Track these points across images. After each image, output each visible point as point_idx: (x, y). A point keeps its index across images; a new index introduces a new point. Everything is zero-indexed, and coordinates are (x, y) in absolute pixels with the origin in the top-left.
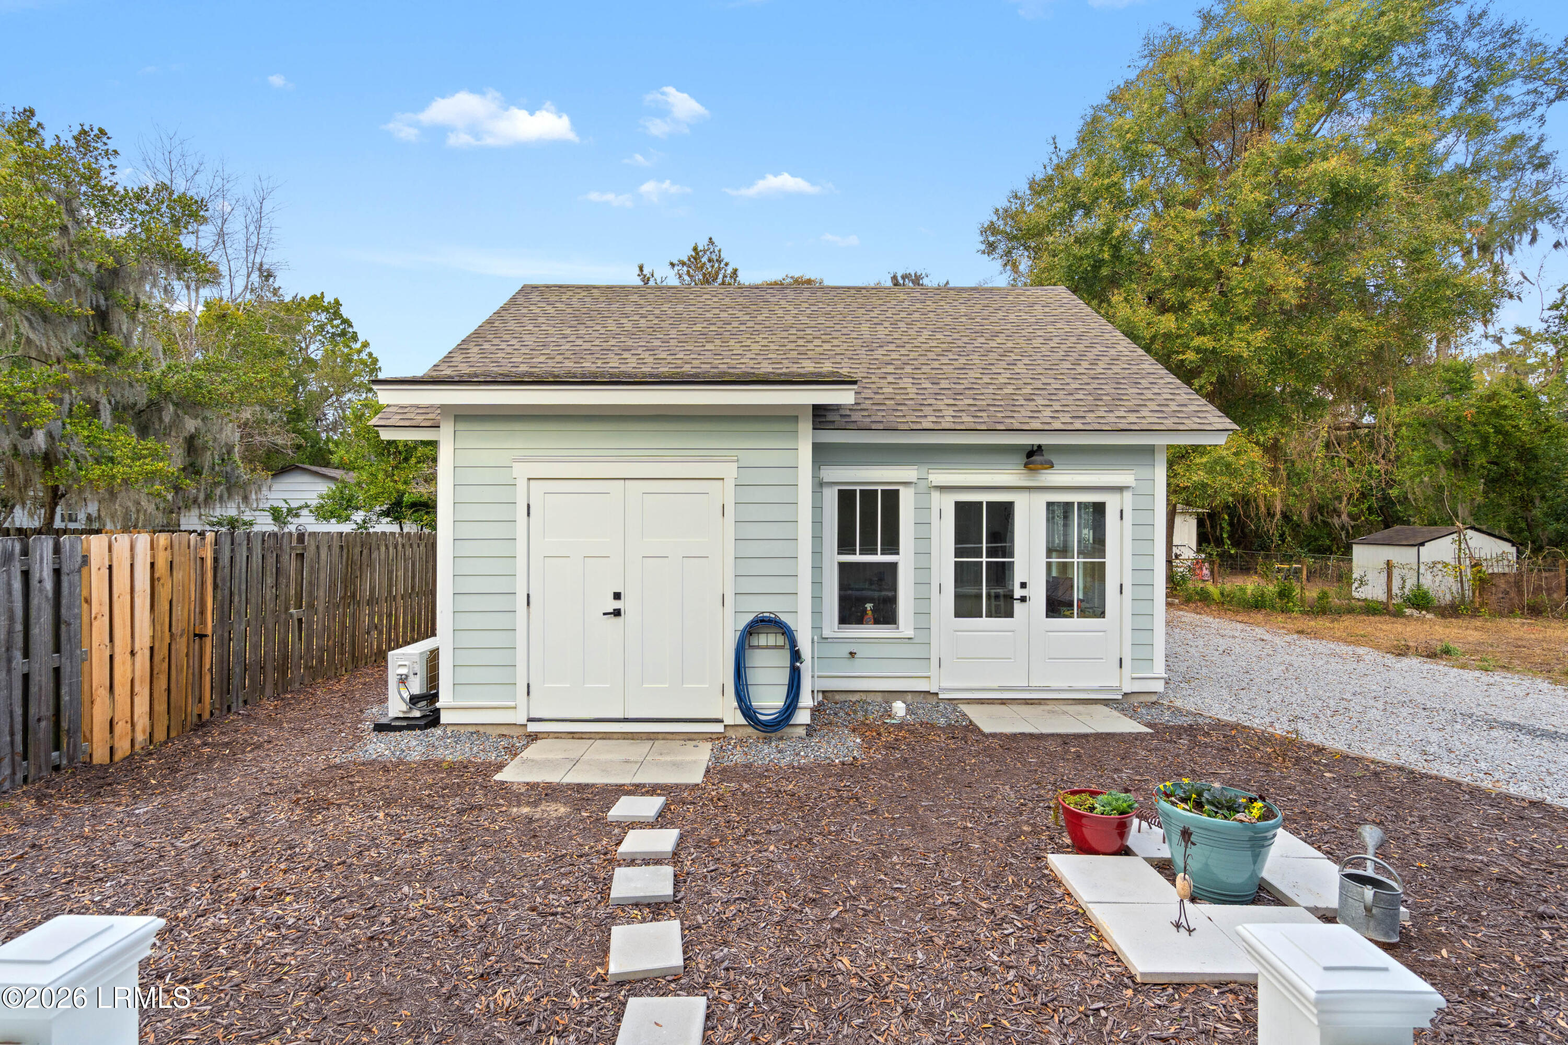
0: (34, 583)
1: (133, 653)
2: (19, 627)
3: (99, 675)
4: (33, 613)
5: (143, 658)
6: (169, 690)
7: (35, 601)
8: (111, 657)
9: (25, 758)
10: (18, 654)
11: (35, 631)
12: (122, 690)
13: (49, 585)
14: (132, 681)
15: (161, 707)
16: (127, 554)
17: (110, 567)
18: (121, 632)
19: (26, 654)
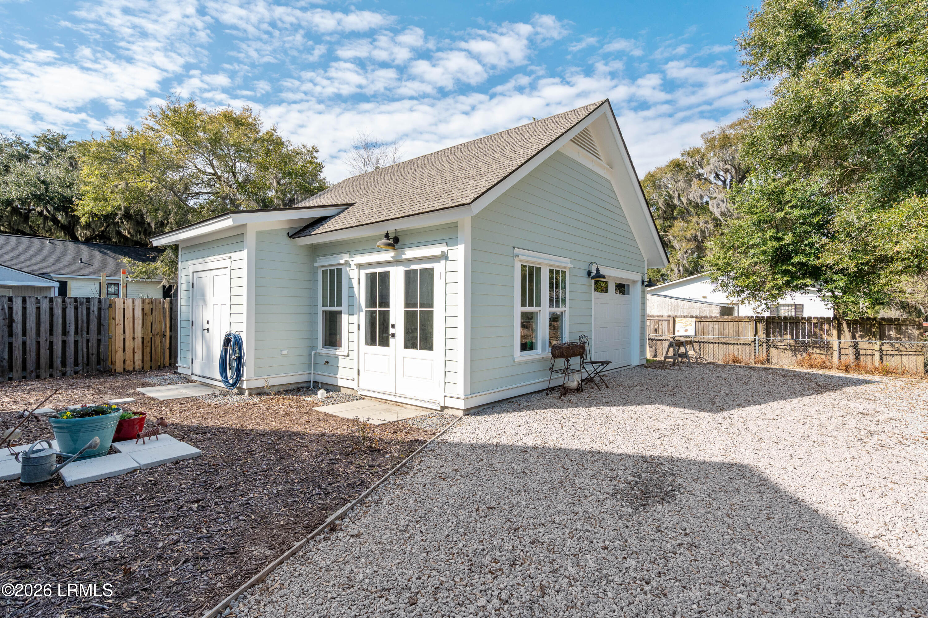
0: (91, 312)
1: (134, 339)
2: (85, 324)
3: (119, 344)
4: (91, 321)
5: (138, 341)
6: (151, 353)
7: (92, 317)
8: (124, 339)
9: (87, 365)
10: (85, 333)
11: (91, 326)
12: (129, 351)
13: (96, 312)
14: (134, 349)
15: (147, 358)
16: (131, 304)
17: (124, 309)
18: (129, 331)
19: (88, 333)
